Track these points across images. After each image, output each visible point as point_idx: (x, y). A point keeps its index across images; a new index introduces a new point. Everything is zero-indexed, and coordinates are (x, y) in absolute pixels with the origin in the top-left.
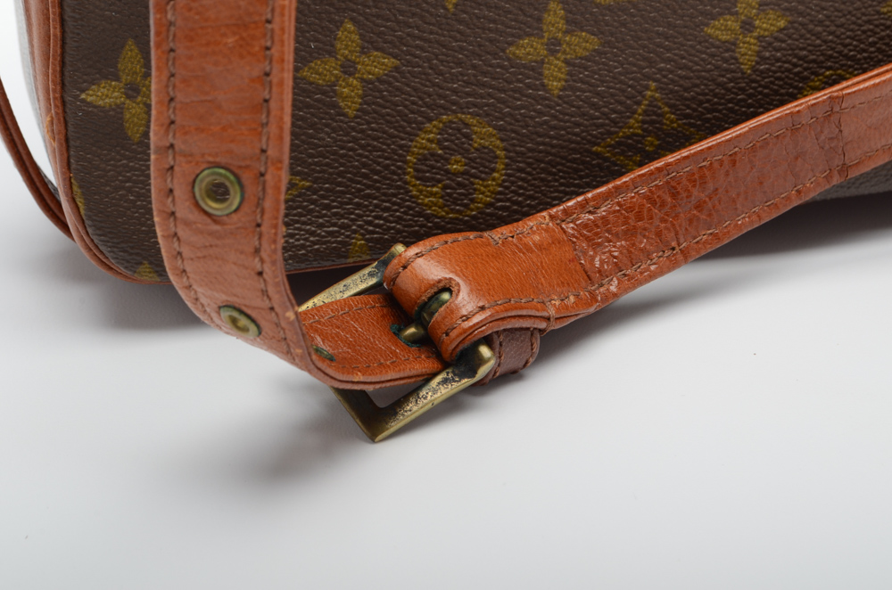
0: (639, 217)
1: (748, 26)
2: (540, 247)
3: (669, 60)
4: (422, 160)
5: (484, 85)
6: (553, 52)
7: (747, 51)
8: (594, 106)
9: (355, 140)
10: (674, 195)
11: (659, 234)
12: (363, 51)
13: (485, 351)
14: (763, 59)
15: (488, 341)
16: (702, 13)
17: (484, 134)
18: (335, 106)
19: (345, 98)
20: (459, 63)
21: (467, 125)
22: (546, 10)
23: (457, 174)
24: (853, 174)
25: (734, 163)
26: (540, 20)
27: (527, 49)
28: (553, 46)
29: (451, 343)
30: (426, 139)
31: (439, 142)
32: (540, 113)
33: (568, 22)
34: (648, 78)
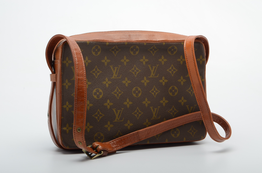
0: (118, 143)
1: (129, 125)
2: (108, 144)
3: (121, 128)
4: (96, 137)
5: (102, 130)
6: (109, 127)
7: (129, 127)
8: (113, 132)
9: (89, 135)
10: (122, 141)
11: (120, 145)
12: (90, 126)
13: (102, 152)
14: (131, 128)
15: (102, 150)
16: (124, 123)
17: (102, 135)
18: (87, 131)
19: (88, 130)
20: (99, 127)
21: (100, 134)
22: (108, 122)
23: (99, 139)
24: (141, 140)
25: (127, 138)
26: (107, 123)
27: (106, 126)
28: (109, 126)
29: (99, 150)
30: (96, 135)
31: (97, 135)
32: (108, 133)
33: (110, 123)
34: (119, 130)
